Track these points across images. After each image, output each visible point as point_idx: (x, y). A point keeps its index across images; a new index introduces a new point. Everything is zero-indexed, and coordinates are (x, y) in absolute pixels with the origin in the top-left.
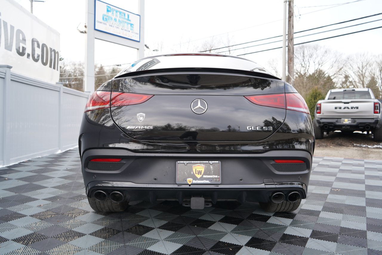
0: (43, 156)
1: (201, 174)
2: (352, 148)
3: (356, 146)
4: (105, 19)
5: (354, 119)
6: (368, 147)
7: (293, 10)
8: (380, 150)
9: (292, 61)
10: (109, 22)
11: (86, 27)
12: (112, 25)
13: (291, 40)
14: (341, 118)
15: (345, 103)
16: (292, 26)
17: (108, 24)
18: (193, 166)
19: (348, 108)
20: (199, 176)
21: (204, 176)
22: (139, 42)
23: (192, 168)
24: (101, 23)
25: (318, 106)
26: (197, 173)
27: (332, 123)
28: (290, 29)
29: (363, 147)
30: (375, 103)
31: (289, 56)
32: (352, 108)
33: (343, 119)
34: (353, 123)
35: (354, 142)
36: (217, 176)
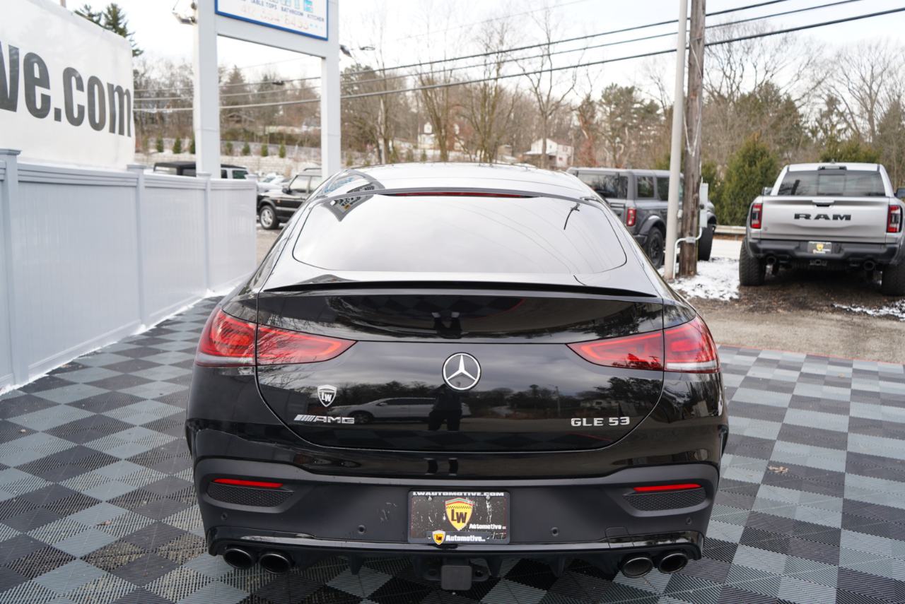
1: (464, 522)
2: (829, 315)
3: (840, 310)
5: (839, 244)
6: (867, 314)
8: (895, 323)
9: (698, 94)
11: (194, 6)
13: (697, 43)
14: (808, 241)
15: (819, 205)
16: (701, 7)
18: (447, 502)
19: (826, 217)
20: (459, 526)
21: (472, 526)
22: (326, 39)
23: (445, 508)
25: (756, 210)
26: (455, 518)
27: (785, 252)
28: (697, 13)
29: (855, 312)
30: (891, 208)
31: (691, 81)
32: (835, 217)
33: (813, 243)
34: (835, 252)
35: (835, 297)
36: (499, 527)
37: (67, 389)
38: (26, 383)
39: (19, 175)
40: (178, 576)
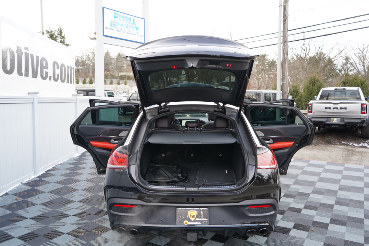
0: (64, 161)
1: (194, 218)
2: (340, 146)
3: (344, 144)
4: (112, 25)
5: (343, 119)
6: (354, 146)
7: (288, 14)
8: (365, 149)
9: (286, 62)
10: (116, 28)
11: (95, 33)
12: (119, 30)
13: (285, 43)
14: (331, 118)
15: (334, 104)
17: (115, 29)
18: (188, 211)
19: (337, 108)
20: (193, 219)
21: (197, 219)
22: (144, 43)
23: (188, 213)
24: (109, 29)
25: (310, 106)
26: (191, 216)
27: (322, 122)
28: (285, 31)
29: (349, 145)
30: (362, 105)
31: (283, 57)
32: (341, 108)
33: (333, 118)
34: (341, 122)
35: (342, 139)
37: (53, 177)
38: (39, 175)
39: (38, 101)
40: (99, 239)
